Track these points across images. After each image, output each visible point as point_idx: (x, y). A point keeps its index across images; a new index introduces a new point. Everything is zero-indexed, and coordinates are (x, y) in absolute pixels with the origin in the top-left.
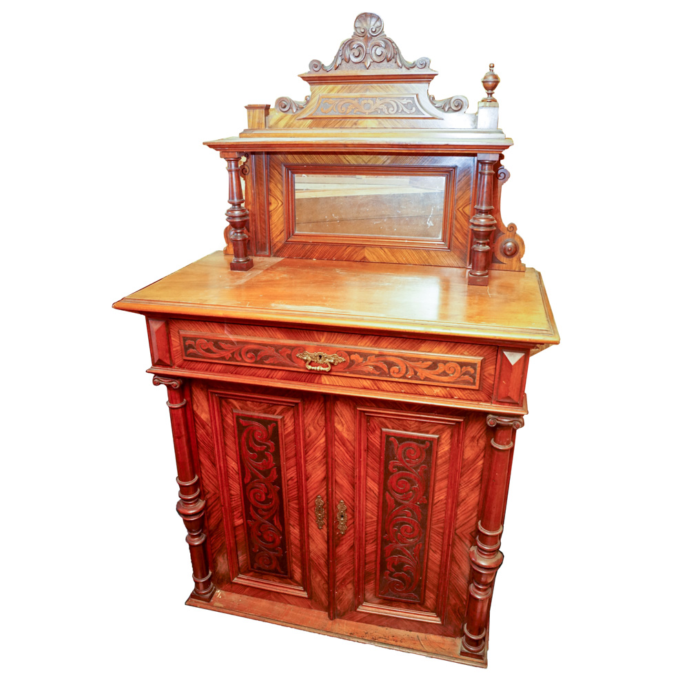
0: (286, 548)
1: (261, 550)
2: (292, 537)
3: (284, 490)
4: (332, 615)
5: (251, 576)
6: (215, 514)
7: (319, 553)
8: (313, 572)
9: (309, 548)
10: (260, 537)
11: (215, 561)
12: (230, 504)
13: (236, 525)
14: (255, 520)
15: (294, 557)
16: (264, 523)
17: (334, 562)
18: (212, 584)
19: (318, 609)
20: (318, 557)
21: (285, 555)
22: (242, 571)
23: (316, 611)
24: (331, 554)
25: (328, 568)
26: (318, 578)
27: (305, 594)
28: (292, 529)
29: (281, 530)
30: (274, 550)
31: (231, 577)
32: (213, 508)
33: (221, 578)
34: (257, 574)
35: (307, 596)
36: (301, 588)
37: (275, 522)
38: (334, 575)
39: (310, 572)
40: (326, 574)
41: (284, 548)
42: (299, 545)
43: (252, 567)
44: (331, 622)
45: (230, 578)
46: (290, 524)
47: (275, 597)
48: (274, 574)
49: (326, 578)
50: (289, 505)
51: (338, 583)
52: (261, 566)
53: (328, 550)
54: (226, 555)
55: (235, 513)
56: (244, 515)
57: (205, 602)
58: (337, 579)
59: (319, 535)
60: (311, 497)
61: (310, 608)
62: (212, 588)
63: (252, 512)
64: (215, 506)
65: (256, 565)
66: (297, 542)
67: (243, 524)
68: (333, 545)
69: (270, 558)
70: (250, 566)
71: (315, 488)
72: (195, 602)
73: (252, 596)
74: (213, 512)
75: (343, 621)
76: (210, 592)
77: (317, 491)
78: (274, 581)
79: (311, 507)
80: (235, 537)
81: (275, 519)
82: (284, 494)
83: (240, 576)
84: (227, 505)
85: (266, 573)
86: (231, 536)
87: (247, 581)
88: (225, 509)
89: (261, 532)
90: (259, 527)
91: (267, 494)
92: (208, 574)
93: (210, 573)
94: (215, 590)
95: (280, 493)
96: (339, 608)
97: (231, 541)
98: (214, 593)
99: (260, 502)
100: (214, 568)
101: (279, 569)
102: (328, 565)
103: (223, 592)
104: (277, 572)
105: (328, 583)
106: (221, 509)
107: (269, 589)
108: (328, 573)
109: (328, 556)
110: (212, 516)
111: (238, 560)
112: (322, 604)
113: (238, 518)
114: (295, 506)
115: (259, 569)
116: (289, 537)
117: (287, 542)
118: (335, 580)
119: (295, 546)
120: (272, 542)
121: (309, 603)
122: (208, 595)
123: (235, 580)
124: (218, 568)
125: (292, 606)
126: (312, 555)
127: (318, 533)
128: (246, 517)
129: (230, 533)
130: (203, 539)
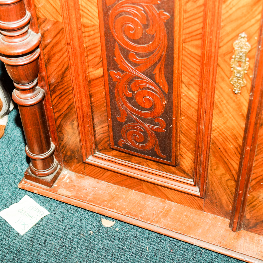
0: (171, 120)
1: (130, 120)
2: (183, 104)
3: (177, 20)
4: (235, 225)
5: (114, 156)
6: (56, 57)
7: (228, 133)
8: (212, 160)
9: (210, 122)
10: (130, 99)
11: (60, 129)
12: (80, 42)
13: (92, 77)
14: (123, 72)
15: (186, 136)
16: (138, 77)
17: (253, 150)
18: (56, 161)
19: (214, 213)
20: (226, 139)
21: (169, 131)
22: (100, 147)
23: (211, 215)
24: (250, 137)
25: (241, 159)
26: (221, 170)
27: (196, 191)
28: (184, 90)
29: (166, 90)
30: (152, 122)
31: (84, 154)
32: (53, 47)
33: (69, 154)
34: (123, 154)
35: (198, 194)
36: (191, 181)
37: (157, 77)
38: (250, 170)
39: (207, 160)
40: (237, 167)
41: (169, 121)
42: (195, 118)
43: (116, 143)
44: (233, 234)
45: (82, 156)
46: (182, 81)
47: (149, 188)
48: (149, 157)
49: (234, 172)
50: (184, 49)
51: (254, 182)
52: (129, 144)
53: (246, 130)
54: (75, 123)
55: (90, 58)
56: (105, 61)
57: (45, 187)
58: (252, 177)
59: (233, 104)
60: (228, 34)
61: (201, 209)
62: (57, 167)
63: (119, 56)
64: (57, 43)
65: (121, 141)
66: (192, 112)
67: (103, 76)
68: (256, 124)
69: (144, 133)
70: (112, 142)
71: (237, 19)
72: (32, 185)
73: (114, 184)
74: (54, 55)
75: (251, 234)
76: (52, 173)
77: (241, 25)
78: (148, 166)
79: (225, 55)
80: (91, 96)
81: (157, 71)
82: (176, 28)
83: (97, 154)
84: (76, 44)
85: (136, 153)
86: (83, 95)
87: (108, 163)
88: (74, 49)
89: (133, 92)
90: (130, 83)
91: (146, 26)
92: (49, 147)
93: (53, 146)
94: (61, 169)
95: (170, 25)
96: (248, 216)
97: (84, 103)
98: (58, 174)
99: (134, 41)
100: (59, 140)
101: (158, 151)
102: (241, 154)
103: (73, 174)
104: (155, 155)
105: (237, 182)
106: (67, 49)
107: (140, 177)
108: (240, 165)
109: (245, 139)
110: (53, 61)
111: (94, 131)
112: (222, 207)
113: (96, 66)
114: (194, 50)
115: (126, 146)
116: (179, 103)
117: (174, 110)
118: (249, 178)
119: (188, 117)
120: (150, 109)
121: (201, 202)
122: (49, 178)
123: (90, 159)
124: (65, 140)
125: (174, 204)
126: (214, 134)
127: (230, 101)
128: (109, 65)
129: (82, 89)
130: (40, 96)
